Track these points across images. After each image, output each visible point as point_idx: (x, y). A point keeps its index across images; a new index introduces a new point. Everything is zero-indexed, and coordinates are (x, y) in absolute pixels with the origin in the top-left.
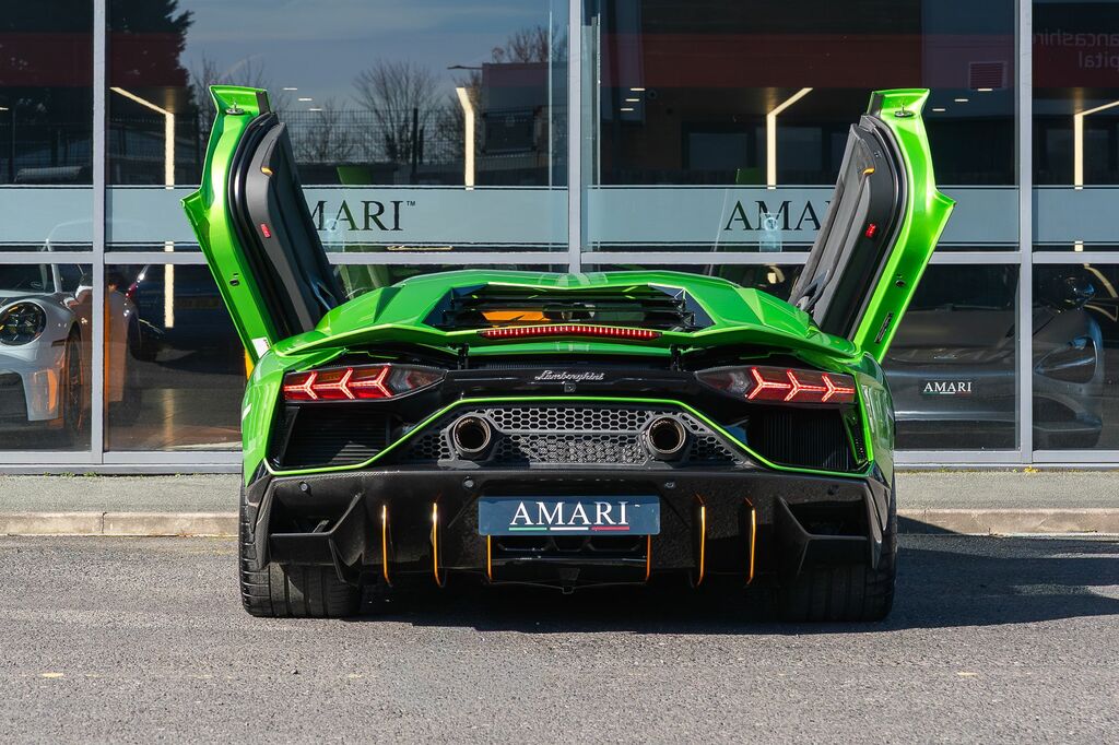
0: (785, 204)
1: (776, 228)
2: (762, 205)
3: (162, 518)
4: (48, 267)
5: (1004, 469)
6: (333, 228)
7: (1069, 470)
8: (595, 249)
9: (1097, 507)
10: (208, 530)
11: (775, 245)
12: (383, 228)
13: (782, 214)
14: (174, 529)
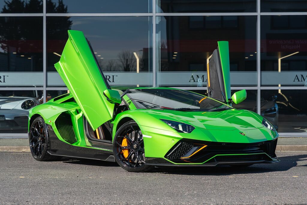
0: (203, 76)
1: (201, 81)
2: (198, 76)
4: (35, 91)
8: (159, 86)
11: (201, 85)
13: (202, 78)
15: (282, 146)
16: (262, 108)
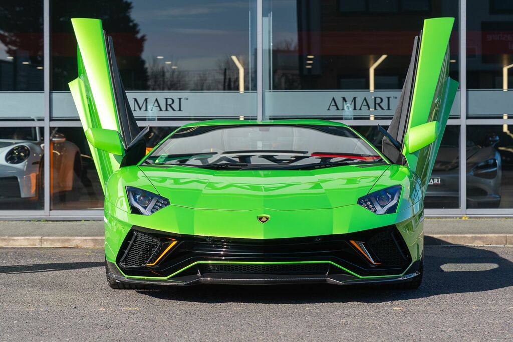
0: (355, 99)
1: (350, 109)
2: (344, 99)
3: (68, 239)
5: (453, 217)
6: (152, 110)
7: (483, 218)
8: (270, 119)
9: (492, 233)
10: (88, 245)
11: (350, 117)
12: (174, 110)
13: (353, 103)
14: (73, 244)
15: (507, 235)
16: (470, 160)
